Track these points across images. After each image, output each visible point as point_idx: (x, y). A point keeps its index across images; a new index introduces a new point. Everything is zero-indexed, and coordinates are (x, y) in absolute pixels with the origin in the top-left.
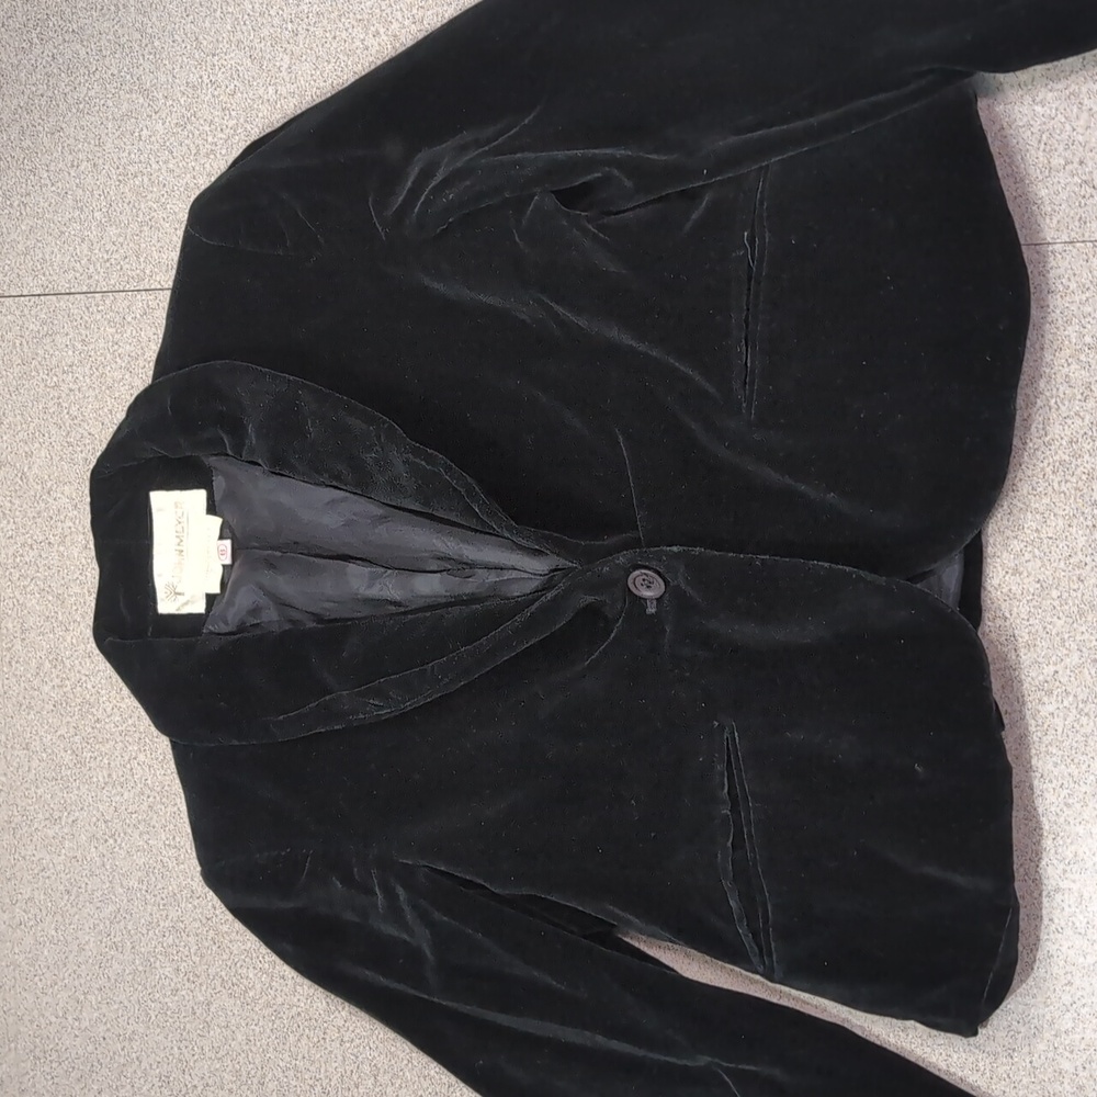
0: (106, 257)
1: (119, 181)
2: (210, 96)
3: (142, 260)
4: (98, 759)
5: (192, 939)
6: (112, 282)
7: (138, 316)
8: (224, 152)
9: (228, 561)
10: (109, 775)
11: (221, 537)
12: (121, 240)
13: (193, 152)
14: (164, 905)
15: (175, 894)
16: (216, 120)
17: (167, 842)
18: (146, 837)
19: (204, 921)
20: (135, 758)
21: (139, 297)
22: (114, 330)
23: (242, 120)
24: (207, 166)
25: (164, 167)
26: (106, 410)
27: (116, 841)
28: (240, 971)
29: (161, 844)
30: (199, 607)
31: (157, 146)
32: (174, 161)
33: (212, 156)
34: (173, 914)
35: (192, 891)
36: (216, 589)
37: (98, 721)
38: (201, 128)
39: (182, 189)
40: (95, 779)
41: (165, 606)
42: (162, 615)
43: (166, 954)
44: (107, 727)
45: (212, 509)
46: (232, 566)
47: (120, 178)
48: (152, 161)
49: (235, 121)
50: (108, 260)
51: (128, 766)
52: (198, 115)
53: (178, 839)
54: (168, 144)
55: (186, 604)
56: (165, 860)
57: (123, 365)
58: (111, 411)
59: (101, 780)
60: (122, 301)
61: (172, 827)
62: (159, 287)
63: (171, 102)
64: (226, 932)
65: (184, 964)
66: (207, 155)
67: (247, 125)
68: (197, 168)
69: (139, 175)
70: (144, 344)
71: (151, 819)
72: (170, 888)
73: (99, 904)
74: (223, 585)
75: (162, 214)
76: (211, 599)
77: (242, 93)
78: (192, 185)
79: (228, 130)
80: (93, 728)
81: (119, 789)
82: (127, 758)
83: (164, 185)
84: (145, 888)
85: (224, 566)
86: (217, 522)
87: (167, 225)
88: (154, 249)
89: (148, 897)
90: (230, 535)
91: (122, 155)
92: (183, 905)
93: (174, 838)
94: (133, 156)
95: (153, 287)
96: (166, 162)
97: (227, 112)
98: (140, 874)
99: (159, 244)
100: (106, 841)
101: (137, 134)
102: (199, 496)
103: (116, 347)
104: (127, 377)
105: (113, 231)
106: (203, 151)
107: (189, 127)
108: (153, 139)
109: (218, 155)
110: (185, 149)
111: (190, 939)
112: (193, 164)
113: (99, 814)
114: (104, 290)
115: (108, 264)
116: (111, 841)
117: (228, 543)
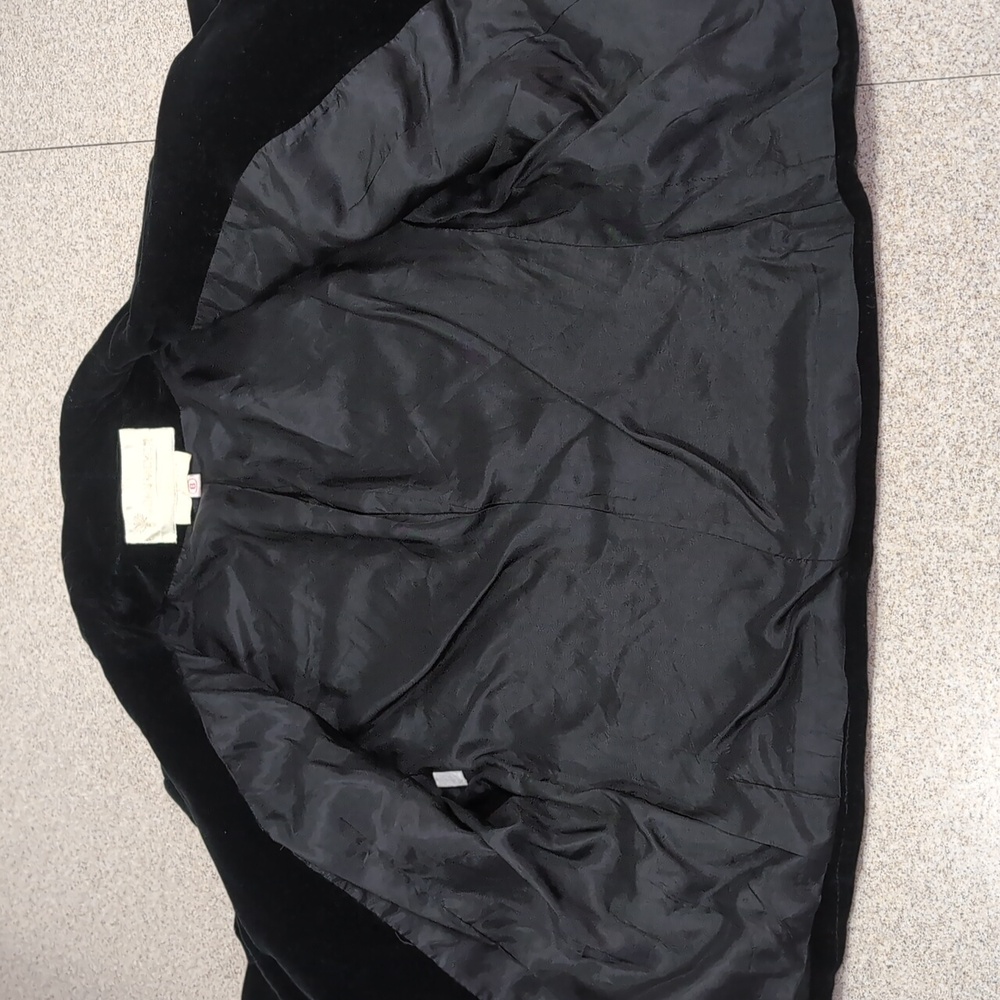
0: (25, 118)
1: (35, 47)
3: (54, 120)
4: (25, 577)
5: (104, 740)
6: (30, 141)
7: (52, 172)
10: (34, 592)
12: (37, 102)
13: (96, 19)
14: (81, 709)
15: (90, 699)
18: (65, 647)
19: (114, 724)
20: (55, 577)
21: (52, 154)
22: (31, 185)
24: (108, 31)
25: (72, 33)
26: (26, 259)
27: (40, 651)
28: (144, 769)
29: (77, 655)
31: (66, 14)
32: (80, 28)
33: (112, 22)
34: (88, 718)
35: (104, 697)
37: (24, 543)
39: (87, 54)
40: (22, 596)
43: (83, 753)
44: (31, 548)
47: (36, 44)
48: (62, 29)
50: (27, 121)
51: (50, 584)
54: (75, 12)
56: (81, 668)
57: (40, 217)
58: (30, 260)
59: (28, 596)
60: (38, 159)
62: (69, 144)
64: (133, 734)
65: (98, 762)
66: (108, 22)
68: (99, 34)
69: (52, 41)
70: (56, 198)
71: (69, 631)
73: (27, 708)
75: (70, 77)
78: (95, 49)
80: (20, 549)
81: (42, 604)
82: (48, 577)
83: (73, 50)
84: (65, 694)
87: (75, 87)
88: (64, 109)
89: (67, 702)
91: (37, 23)
92: (96, 709)
94: (46, 24)
95: (64, 145)
96: (73, 29)
98: (60, 681)
99: (69, 105)
100: (32, 651)
101: (49, 3)
103: (34, 201)
104: (42, 228)
105: (30, 94)
106: (104, 19)
108: (63, 8)
109: (117, 20)
111: (102, 739)
112: (96, 30)
113: (26, 628)
114: (24, 148)
115: (27, 125)
116: (36, 652)
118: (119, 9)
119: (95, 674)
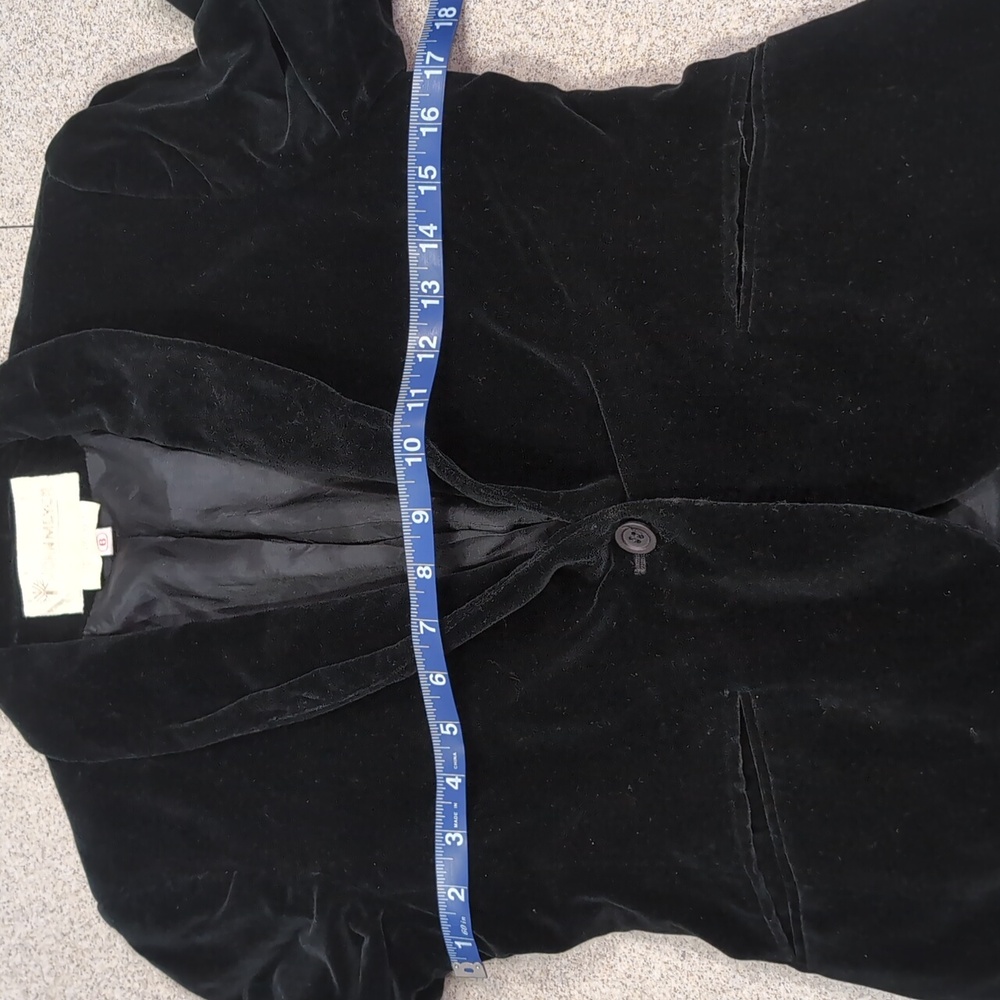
2: (65, 8)
5: (44, 958)
8: (83, 72)
9: (109, 552)
11: (100, 526)
13: (45, 71)
14: (10, 921)
15: (23, 908)
16: (74, 35)
17: (13, 850)
19: (59, 937)
23: (106, 36)
24: (62, 87)
30: (76, 607)
32: (21, 82)
33: (68, 77)
34: (21, 930)
35: (44, 904)
36: (96, 585)
38: (54, 45)
39: (31, 114)
41: (34, 606)
42: (29, 619)
43: (12, 974)
45: (86, 494)
46: (112, 558)
49: (97, 37)
52: (52, 29)
53: (26, 846)
54: (13, 62)
55: (60, 603)
56: (11, 870)
61: (18, 833)
63: (17, 15)
65: (35, 985)
66: (62, 76)
67: (111, 42)
68: (50, 90)
72: (17, 902)
74: (104, 579)
76: (89, 596)
77: (106, 5)
78: (43, 109)
79: (89, 48)
85: (104, 558)
86: (94, 508)
90: (111, 521)
92: (33, 920)
93: (21, 845)
97: (88, 27)
102: (71, 480)
106: (58, 71)
107: (39, 44)
109: (76, 76)
110: (34, 68)
111: (42, 957)
112: (44, 85)
117: (108, 532)
118: (80, 61)
119: (31, 877)
